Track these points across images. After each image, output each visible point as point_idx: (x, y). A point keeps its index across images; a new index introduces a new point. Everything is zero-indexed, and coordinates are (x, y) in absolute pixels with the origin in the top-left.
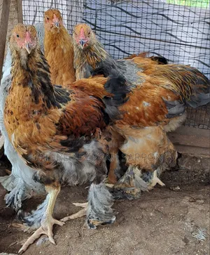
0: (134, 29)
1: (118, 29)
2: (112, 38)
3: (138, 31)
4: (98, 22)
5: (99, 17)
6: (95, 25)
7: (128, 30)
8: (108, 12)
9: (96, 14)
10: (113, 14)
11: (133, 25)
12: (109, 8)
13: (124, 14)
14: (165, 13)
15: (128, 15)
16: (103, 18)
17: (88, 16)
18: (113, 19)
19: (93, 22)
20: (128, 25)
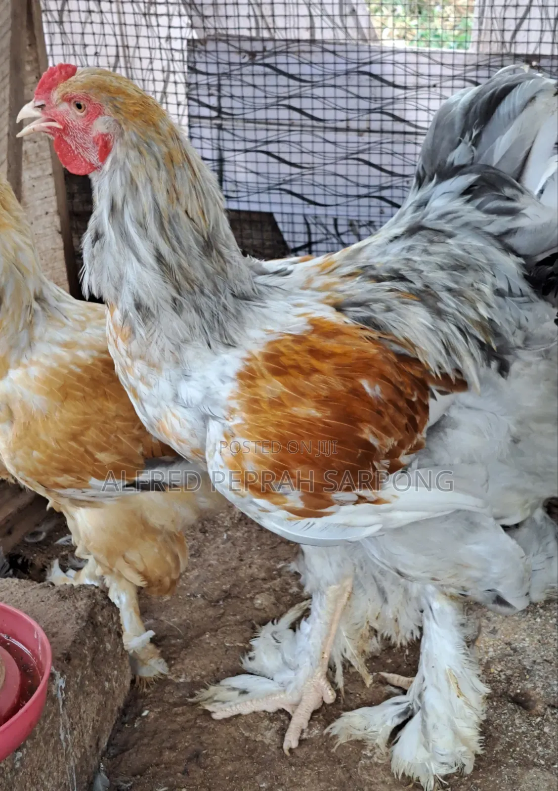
0: (309, 112)
1: (272, 114)
2: (262, 135)
3: (318, 114)
4: (226, 103)
5: (225, 91)
6: (219, 109)
7: (296, 115)
8: (245, 79)
9: (219, 86)
10: (259, 81)
11: (306, 104)
12: (247, 70)
13: (283, 80)
14: (376, 69)
15: (292, 82)
16: (237, 92)
17: (203, 91)
18: (259, 93)
19: (213, 102)
20: (295, 103)
